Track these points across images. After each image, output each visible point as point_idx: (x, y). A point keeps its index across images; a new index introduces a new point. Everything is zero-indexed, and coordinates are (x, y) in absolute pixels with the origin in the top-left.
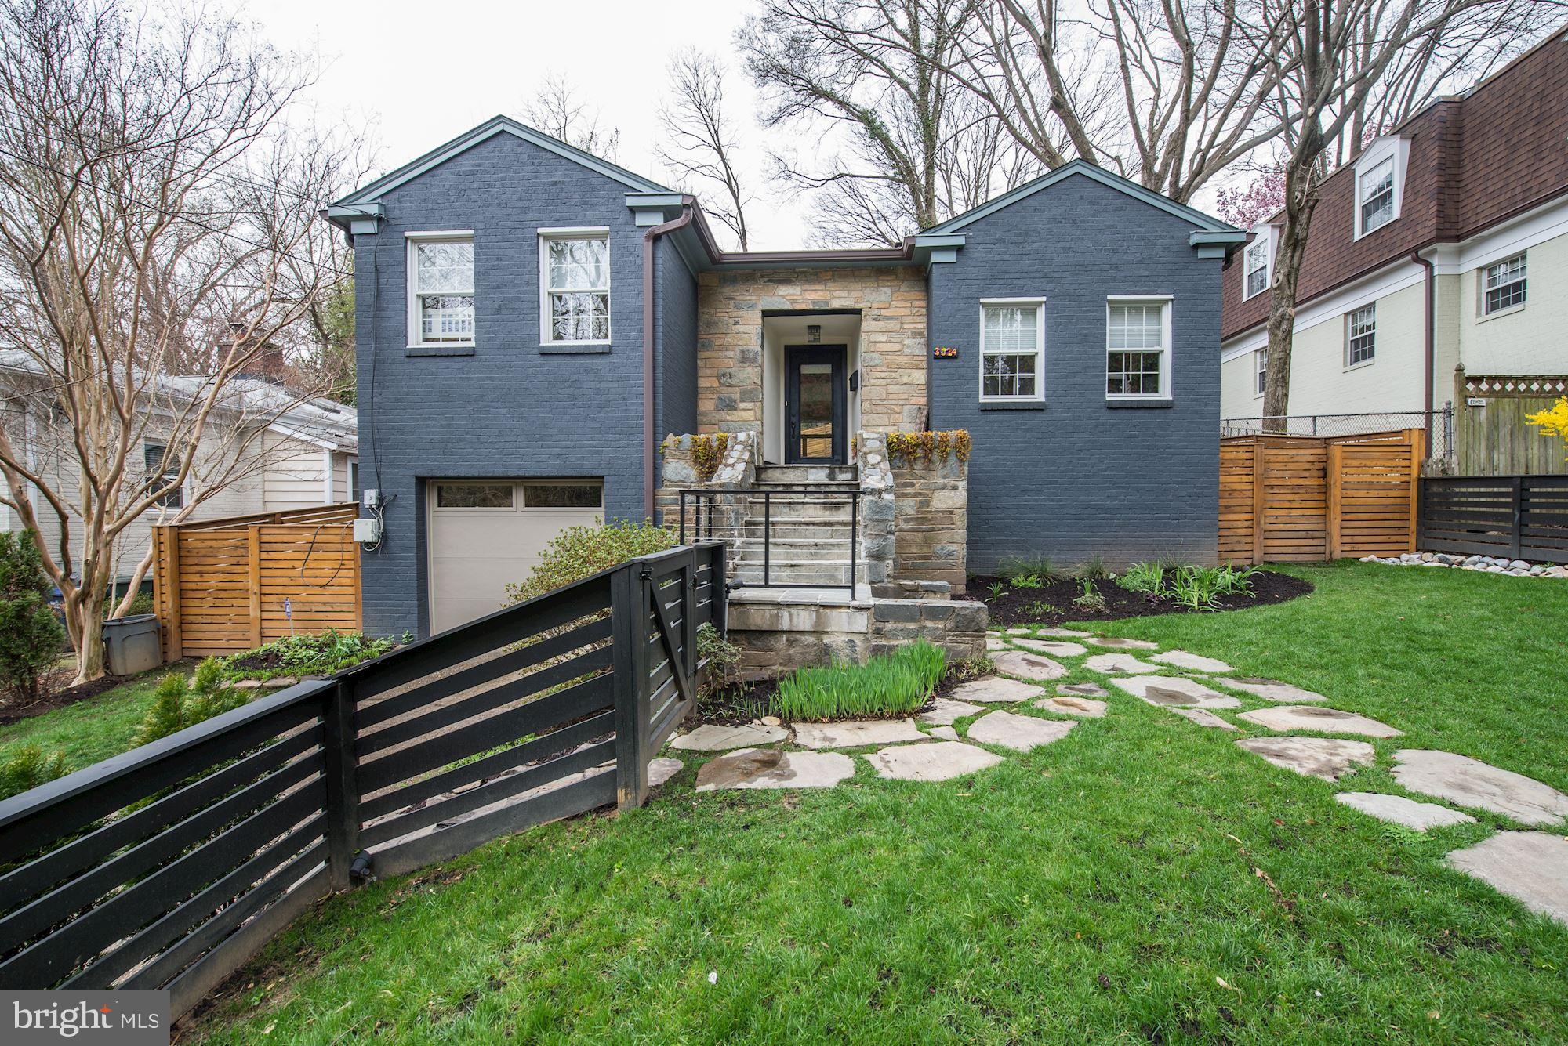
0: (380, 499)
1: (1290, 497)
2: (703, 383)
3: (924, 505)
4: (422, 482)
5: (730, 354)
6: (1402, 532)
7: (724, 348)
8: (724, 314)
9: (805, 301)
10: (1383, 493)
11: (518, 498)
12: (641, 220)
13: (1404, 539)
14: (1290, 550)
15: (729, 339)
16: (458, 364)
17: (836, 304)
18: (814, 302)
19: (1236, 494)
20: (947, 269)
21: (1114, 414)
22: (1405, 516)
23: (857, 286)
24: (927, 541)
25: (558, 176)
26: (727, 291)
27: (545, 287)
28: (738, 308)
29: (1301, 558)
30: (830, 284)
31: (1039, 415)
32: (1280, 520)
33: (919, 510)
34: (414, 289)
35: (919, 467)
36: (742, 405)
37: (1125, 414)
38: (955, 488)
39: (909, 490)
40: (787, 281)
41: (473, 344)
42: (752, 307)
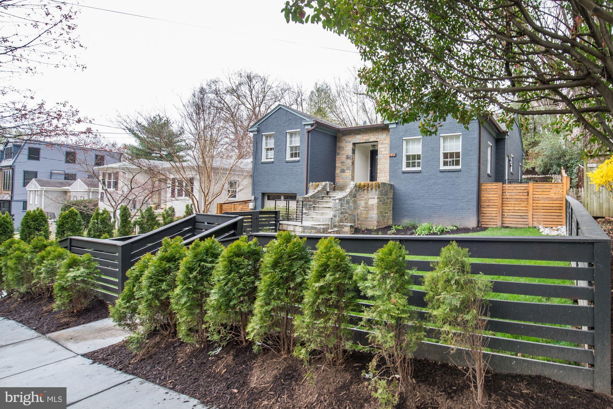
0: (255, 198)
1: (514, 203)
2: (337, 165)
3: (366, 203)
4: (263, 194)
5: (344, 156)
6: (560, 217)
7: (343, 154)
8: (343, 144)
9: (363, 140)
10: (551, 202)
11: (282, 198)
12: (306, 127)
13: (560, 220)
14: (514, 222)
15: (344, 152)
16: (270, 165)
17: (371, 140)
18: (366, 140)
19: (491, 201)
20: (393, 129)
21: (442, 173)
22: (561, 211)
23: (377, 134)
24: (367, 214)
25: (291, 117)
26: (344, 138)
27: (288, 145)
28: (346, 142)
29: (518, 226)
30: (370, 134)
31: (419, 174)
32: (510, 211)
33: (365, 204)
34: (264, 146)
35: (365, 192)
36: (347, 171)
37: (445, 174)
38: (374, 198)
39: (363, 199)
40: (359, 134)
41: (273, 160)
42: (350, 142)
